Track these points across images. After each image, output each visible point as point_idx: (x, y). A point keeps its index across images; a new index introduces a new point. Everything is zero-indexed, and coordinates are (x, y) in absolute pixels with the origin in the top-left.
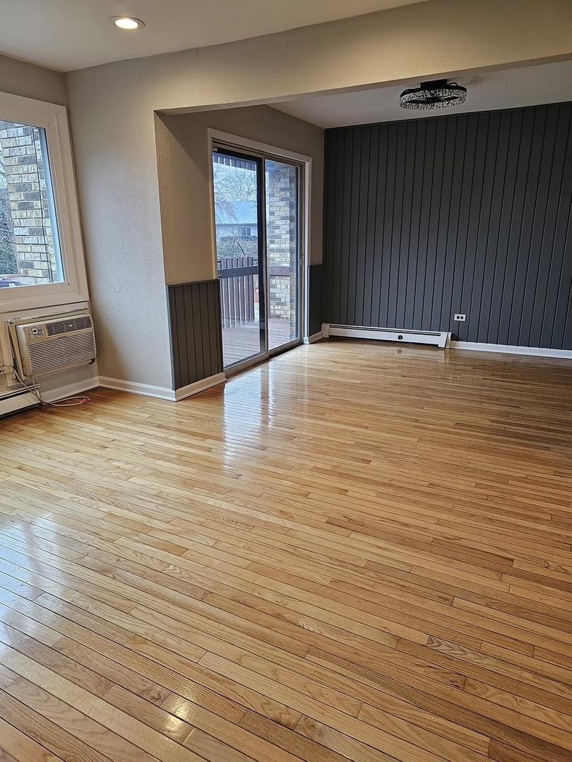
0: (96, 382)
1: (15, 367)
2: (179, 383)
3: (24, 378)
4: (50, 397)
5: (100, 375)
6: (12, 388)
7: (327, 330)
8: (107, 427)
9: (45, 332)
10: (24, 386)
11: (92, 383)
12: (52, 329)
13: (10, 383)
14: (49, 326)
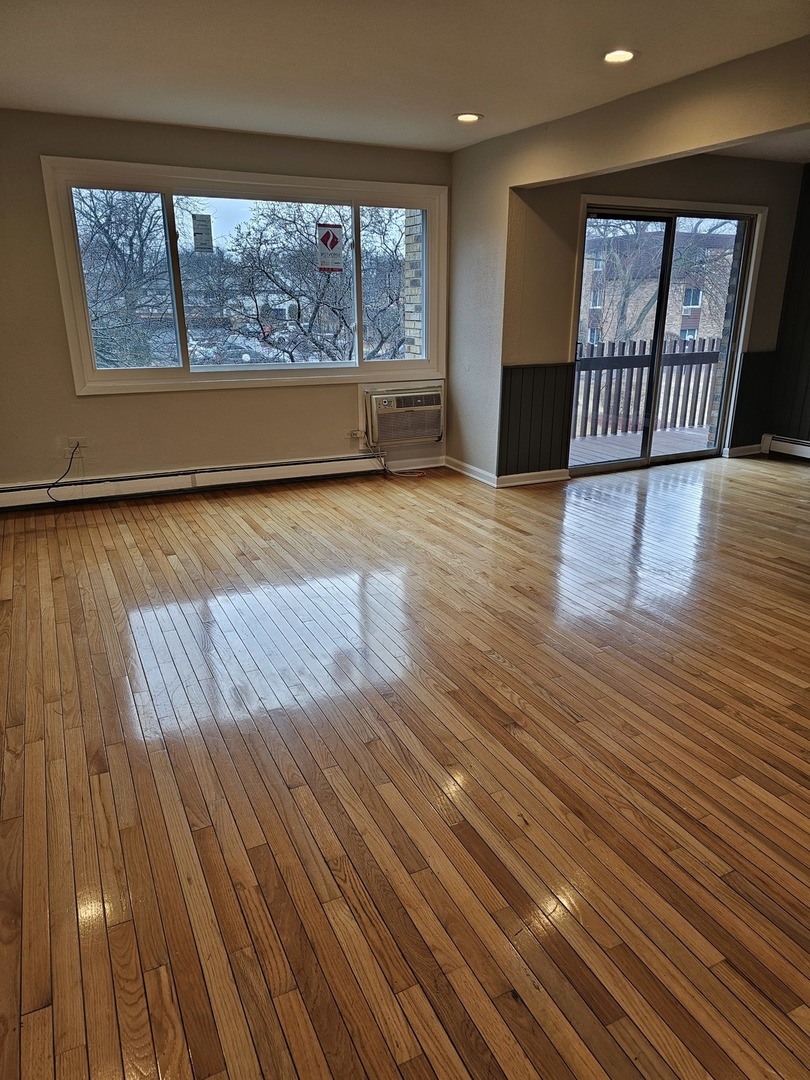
0: (442, 461)
1: (367, 433)
2: (503, 470)
3: (372, 444)
4: (395, 466)
5: (447, 455)
6: (362, 451)
7: (768, 442)
8: (419, 496)
9: (394, 404)
10: (372, 452)
11: (437, 461)
12: (401, 402)
13: (361, 447)
14: (398, 399)
